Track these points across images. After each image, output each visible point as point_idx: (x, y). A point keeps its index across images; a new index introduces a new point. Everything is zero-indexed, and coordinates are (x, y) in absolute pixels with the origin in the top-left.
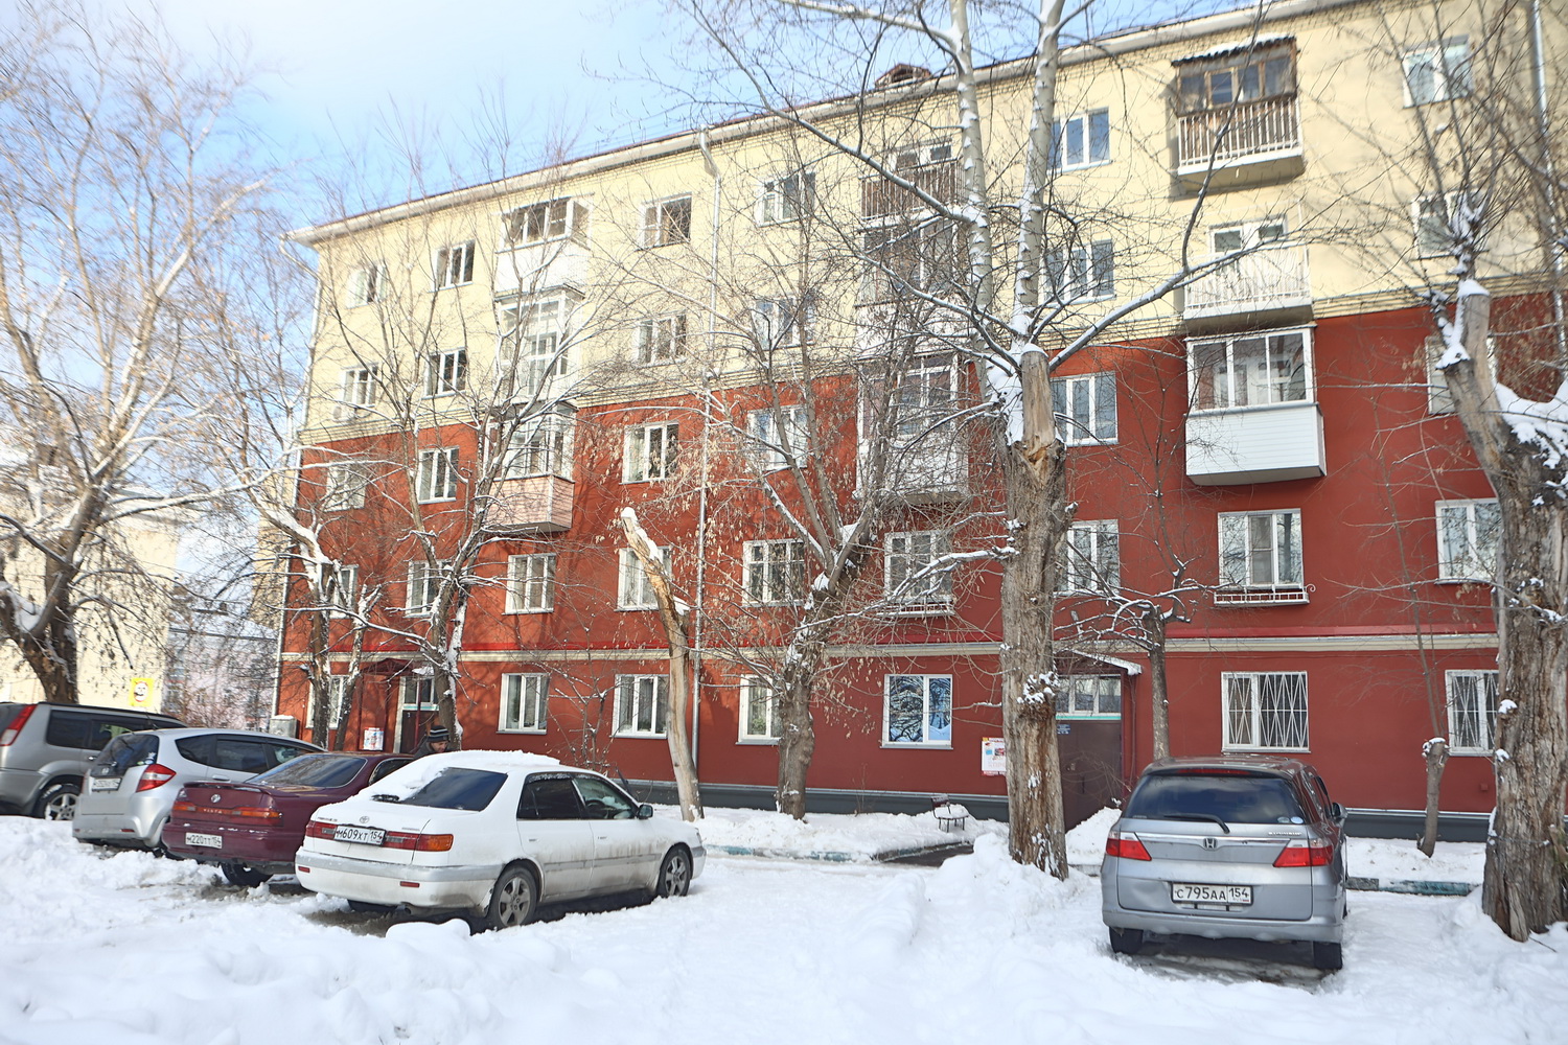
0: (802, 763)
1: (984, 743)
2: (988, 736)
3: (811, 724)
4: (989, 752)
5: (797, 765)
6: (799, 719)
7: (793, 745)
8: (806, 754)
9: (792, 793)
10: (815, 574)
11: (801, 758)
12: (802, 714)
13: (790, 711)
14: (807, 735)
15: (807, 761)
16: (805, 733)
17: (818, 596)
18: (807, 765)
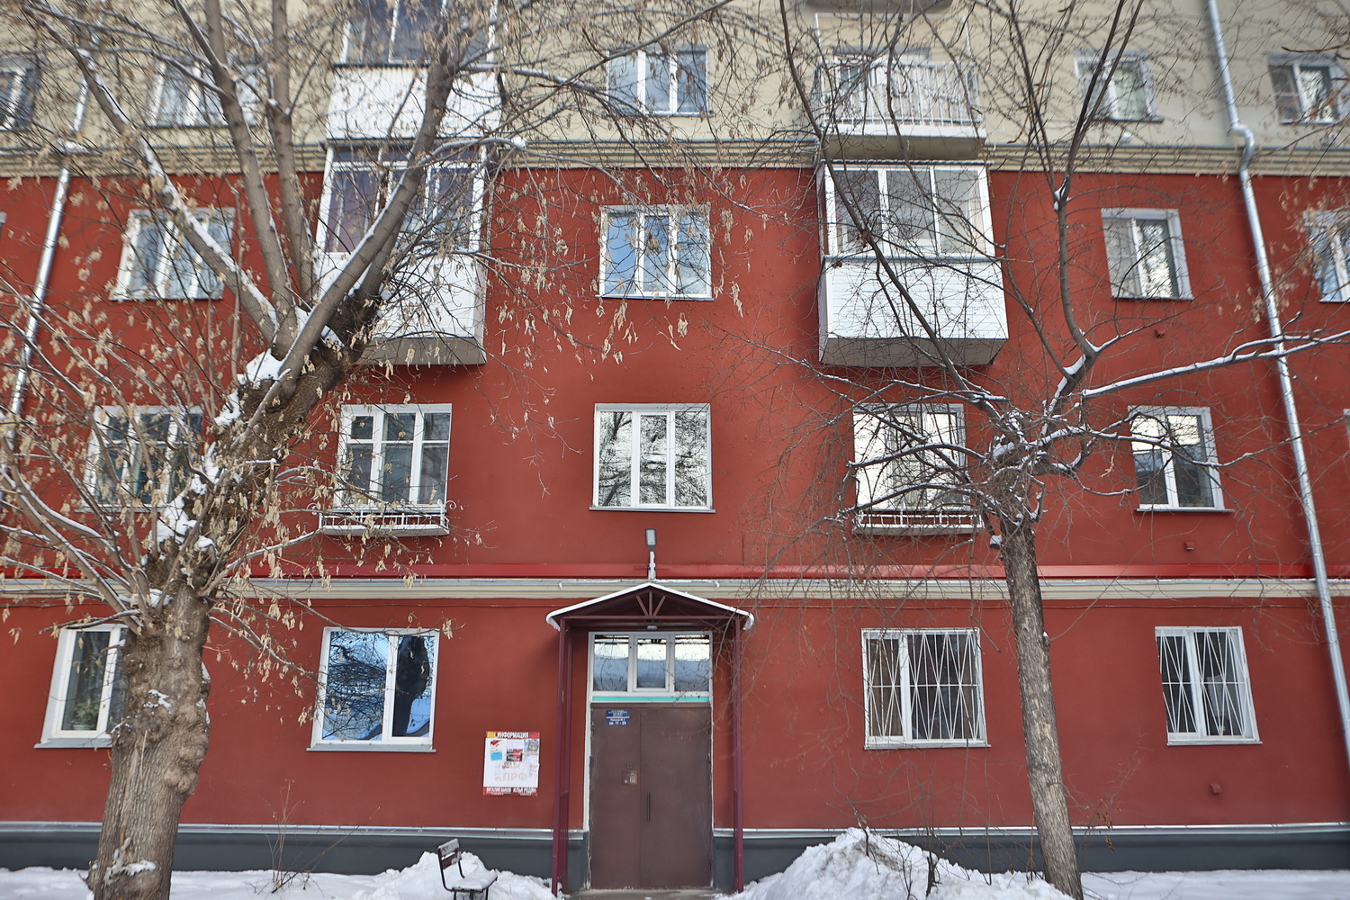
0: (171, 787)
1: (488, 741)
2: (497, 729)
3: (205, 690)
4: (496, 756)
5: (159, 794)
6: (174, 676)
7: (152, 744)
8: (184, 765)
9: (137, 867)
10: (250, 352)
11: (171, 775)
12: (184, 665)
13: (153, 657)
14: (191, 716)
15: (185, 782)
16: (189, 712)
17: (252, 396)
18: (185, 794)
